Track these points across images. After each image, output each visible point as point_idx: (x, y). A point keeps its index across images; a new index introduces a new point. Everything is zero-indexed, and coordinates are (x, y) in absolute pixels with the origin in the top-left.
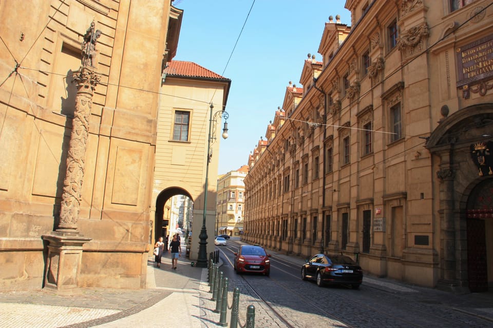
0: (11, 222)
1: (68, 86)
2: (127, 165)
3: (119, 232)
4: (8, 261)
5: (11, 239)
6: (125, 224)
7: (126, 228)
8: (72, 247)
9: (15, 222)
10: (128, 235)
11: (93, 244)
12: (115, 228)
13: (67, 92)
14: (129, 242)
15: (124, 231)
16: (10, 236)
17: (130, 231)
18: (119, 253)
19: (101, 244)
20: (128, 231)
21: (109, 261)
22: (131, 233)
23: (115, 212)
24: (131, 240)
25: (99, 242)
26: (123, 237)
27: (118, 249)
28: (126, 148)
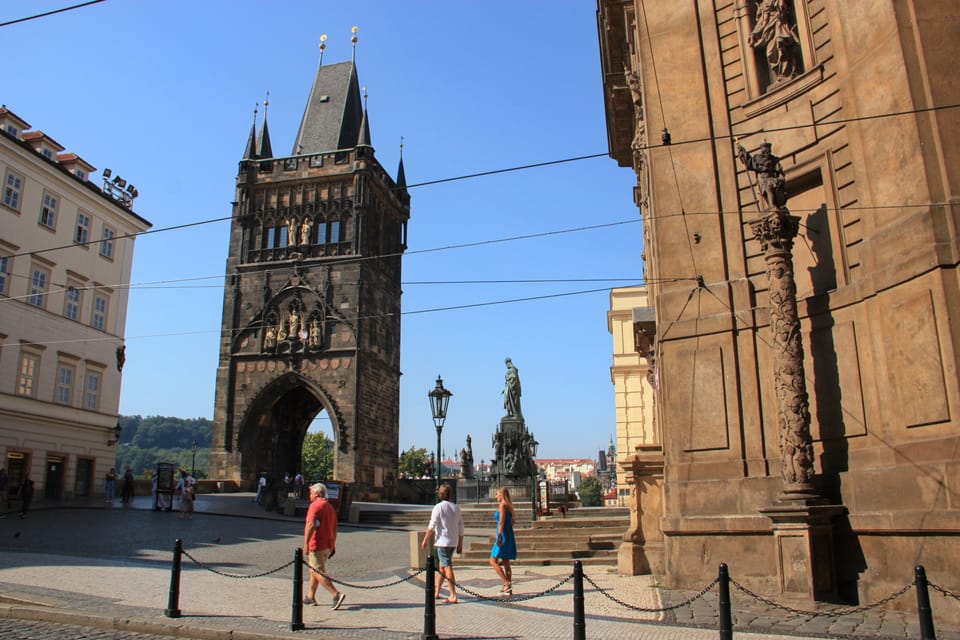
0: (741, 492)
1: (814, 243)
2: (913, 336)
3: (927, 487)
4: (747, 549)
5: (740, 517)
6: (933, 469)
7: (939, 478)
8: (787, 525)
9: (747, 493)
10: (945, 494)
11: (882, 519)
12: (920, 479)
13: (814, 254)
14: (949, 509)
15: (934, 485)
16: (743, 512)
17: (946, 482)
18: (938, 538)
19: (895, 517)
20: (941, 483)
21: (924, 555)
22: (949, 489)
23: (914, 445)
24: (953, 506)
25: (891, 514)
26: (937, 500)
27: (926, 527)
28: (903, 302)
